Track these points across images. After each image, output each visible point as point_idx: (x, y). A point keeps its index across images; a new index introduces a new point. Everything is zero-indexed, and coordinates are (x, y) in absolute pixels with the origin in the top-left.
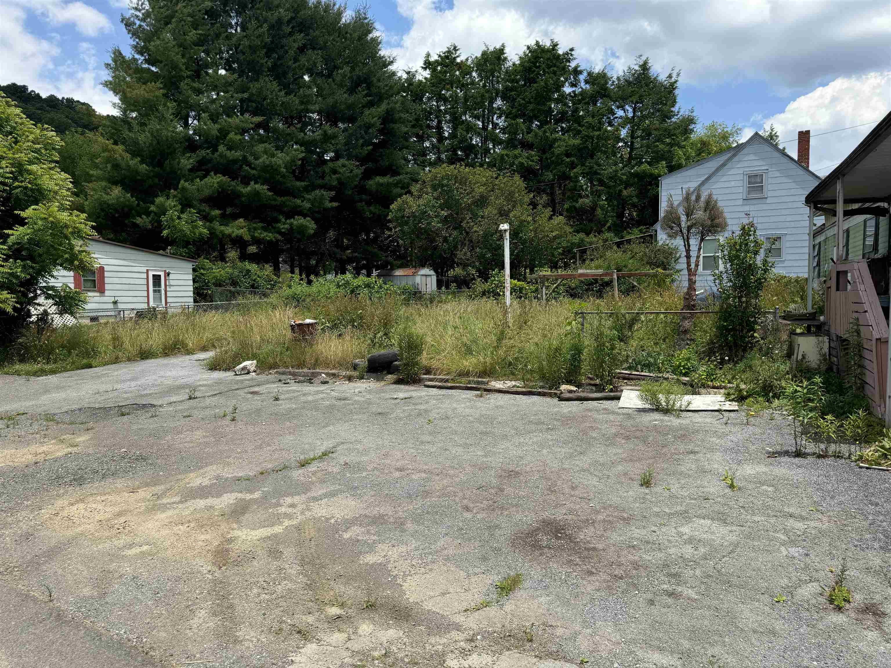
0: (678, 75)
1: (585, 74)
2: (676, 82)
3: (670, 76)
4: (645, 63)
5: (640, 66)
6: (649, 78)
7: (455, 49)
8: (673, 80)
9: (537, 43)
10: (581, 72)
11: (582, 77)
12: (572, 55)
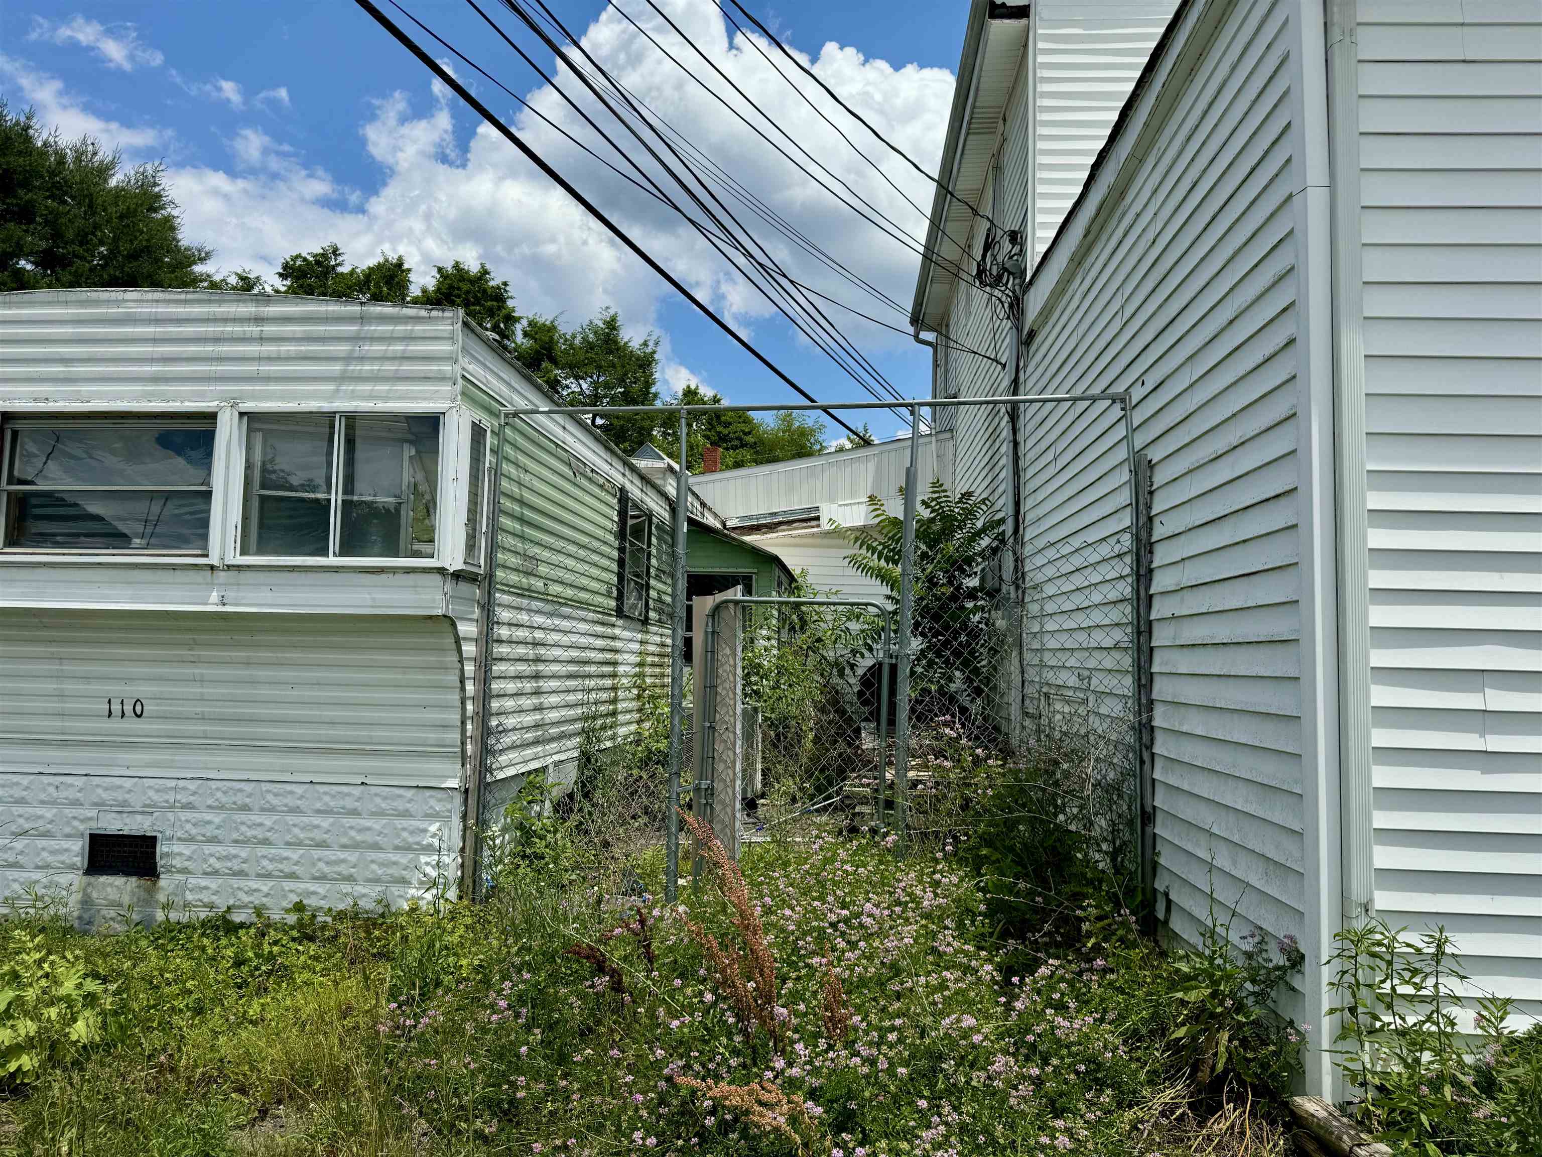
0: (657, 343)
1: (525, 322)
2: (654, 352)
3: (645, 344)
4: (614, 319)
5: (605, 322)
6: (616, 342)
7: (335, 252)
8: (649, 350)
9: (457, 266)
10: (517, 320)
11: (518, 329)
12: (506, 291)
